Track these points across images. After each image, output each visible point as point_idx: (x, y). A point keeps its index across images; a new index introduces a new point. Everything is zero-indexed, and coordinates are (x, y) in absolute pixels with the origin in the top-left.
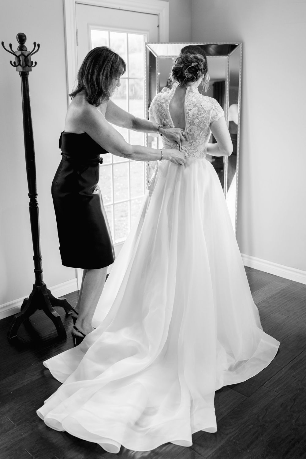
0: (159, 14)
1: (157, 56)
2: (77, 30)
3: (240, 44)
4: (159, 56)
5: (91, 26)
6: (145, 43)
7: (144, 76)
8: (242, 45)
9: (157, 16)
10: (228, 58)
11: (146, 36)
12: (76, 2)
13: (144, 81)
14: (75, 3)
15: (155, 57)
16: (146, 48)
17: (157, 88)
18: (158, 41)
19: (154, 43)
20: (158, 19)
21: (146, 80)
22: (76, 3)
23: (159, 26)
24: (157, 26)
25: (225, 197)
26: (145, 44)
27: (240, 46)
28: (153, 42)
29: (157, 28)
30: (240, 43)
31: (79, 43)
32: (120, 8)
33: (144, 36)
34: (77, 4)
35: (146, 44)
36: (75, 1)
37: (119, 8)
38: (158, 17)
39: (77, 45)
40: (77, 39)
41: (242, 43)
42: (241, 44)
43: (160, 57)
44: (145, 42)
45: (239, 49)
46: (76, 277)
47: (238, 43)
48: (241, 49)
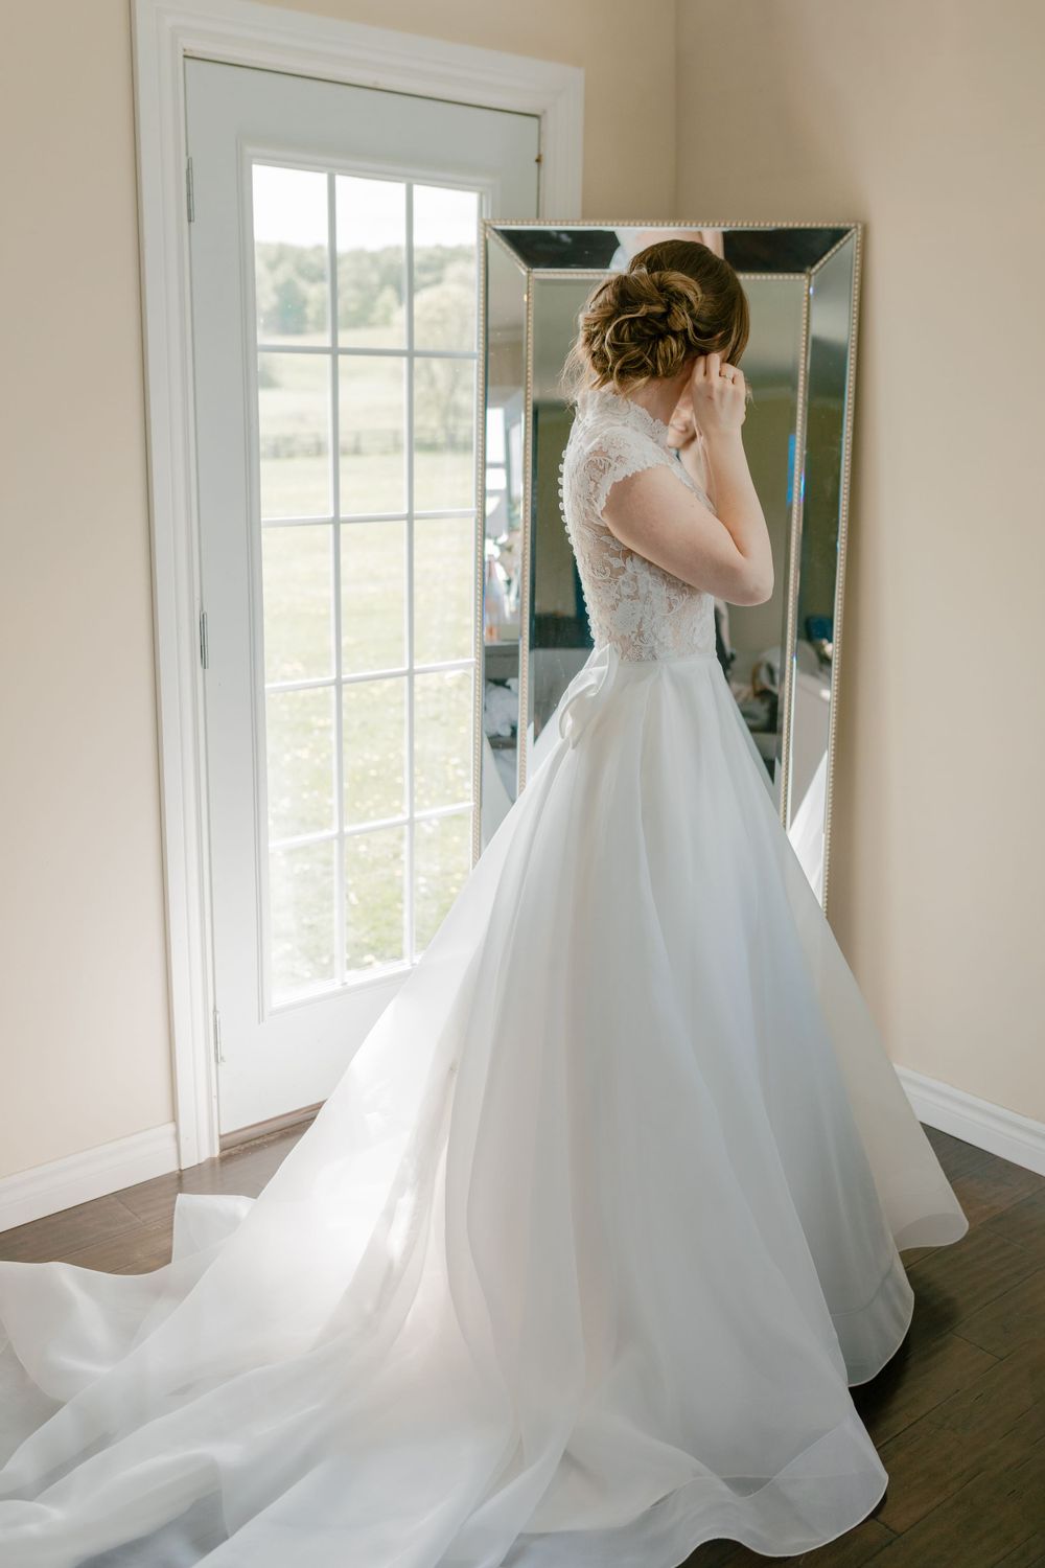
0: (545, 112)
1: (529, 272)
2: (190, 161)
3: (853, 230)
5: (249, 150)
6: (484, 222)
7: (479, 348)
8: (860, 233)
9: (535, 120)
10: (806, 282)
11: (488, 196)
12: (188, 53)
14: (181, 58)
16: (486, 240)
18: (538, 216)
20: (541, 134)
22: (186, 57)
23: (543, 158)
24: (536, 157)
26: (481, 225)
27: (855, 236)
29: (535, 165)
30: (856, 223)
31: (197, 213)
33: (481, 194)
34: (189, 62)
35: (486, 226)
36: (184, 50)
37: (371, 85)
38: (539, 124)
39: (190, 221)
40: (189, 195)
41: (861, 225)
42: (856, 227)
43: (540, 276)
45: (847, 247)
46: (175, 1119)
47: (847, 225)
48: (856, 247)
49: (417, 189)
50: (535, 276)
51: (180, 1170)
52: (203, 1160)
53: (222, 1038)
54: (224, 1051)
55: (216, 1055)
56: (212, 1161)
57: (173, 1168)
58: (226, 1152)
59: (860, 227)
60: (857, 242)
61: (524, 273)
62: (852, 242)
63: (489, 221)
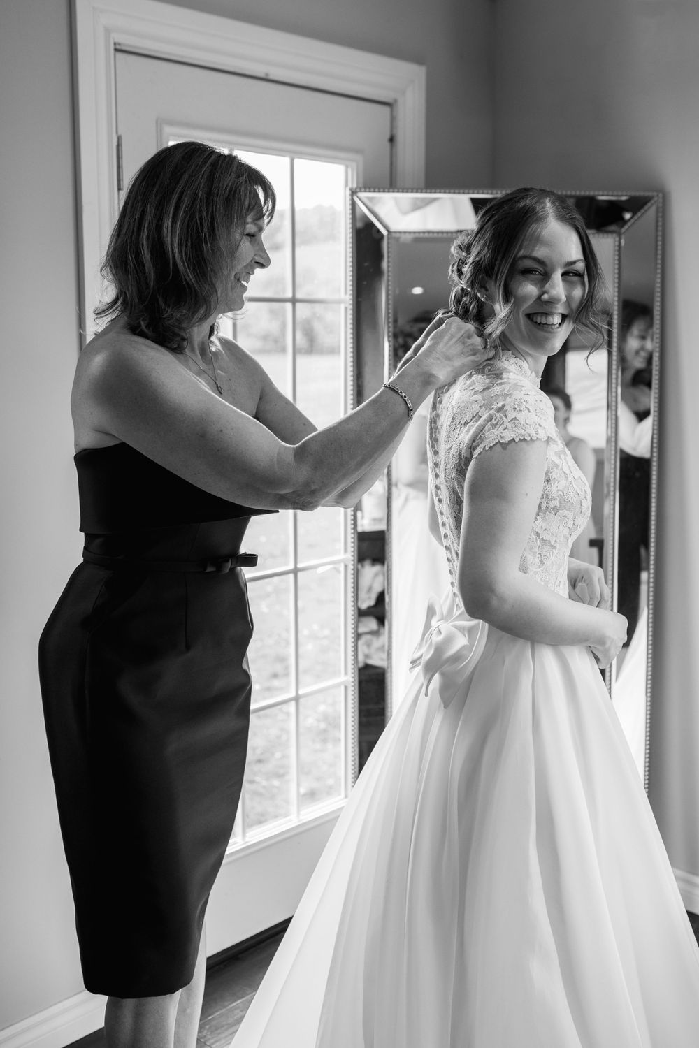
0: (396, 101)
1: (388, 231)
2: (119, 138)
3: (656, 199)
4: (395, 232)
5: (168, 129)
6: (351, 189)
7: (346, 293)
8: (662, 200)
9: (386, 109)
10: (617, 239)
11: (352, 171)
12: (118, 47)
13: (346, 309)
14: (112, 51)
15: (382, 236)
16: (354, 204)
17: (389, 332)
19: (379, 189)
20: (393, 119)
21: (351, 307)
22: (116, 50)
23: (394, 139)
24: (388, 136)
25: (610, 693)
26: (348, 192)
27: (656, 203)
28: (374, 188)
29: (387, 144)
30: (655, 194)
32: (267, 75)
33: (347, 167)
34: (119, 55)
35: (353, 193)
36: (115, 44)
37: (262, 75)
38: (392, 111)
39: (120, 189)
40: (119, 167)
41: (661, 195)
42: (658, 195)
43: (398, 235)
44: (350, 185)
45: (650, 212)
47: (647, 194)
48: (657, 212)
49: (296, 161)
50: (394, 235)
60: (658, 208)
61: (384, 232)
62: (654, 208)
63: (356, 189)
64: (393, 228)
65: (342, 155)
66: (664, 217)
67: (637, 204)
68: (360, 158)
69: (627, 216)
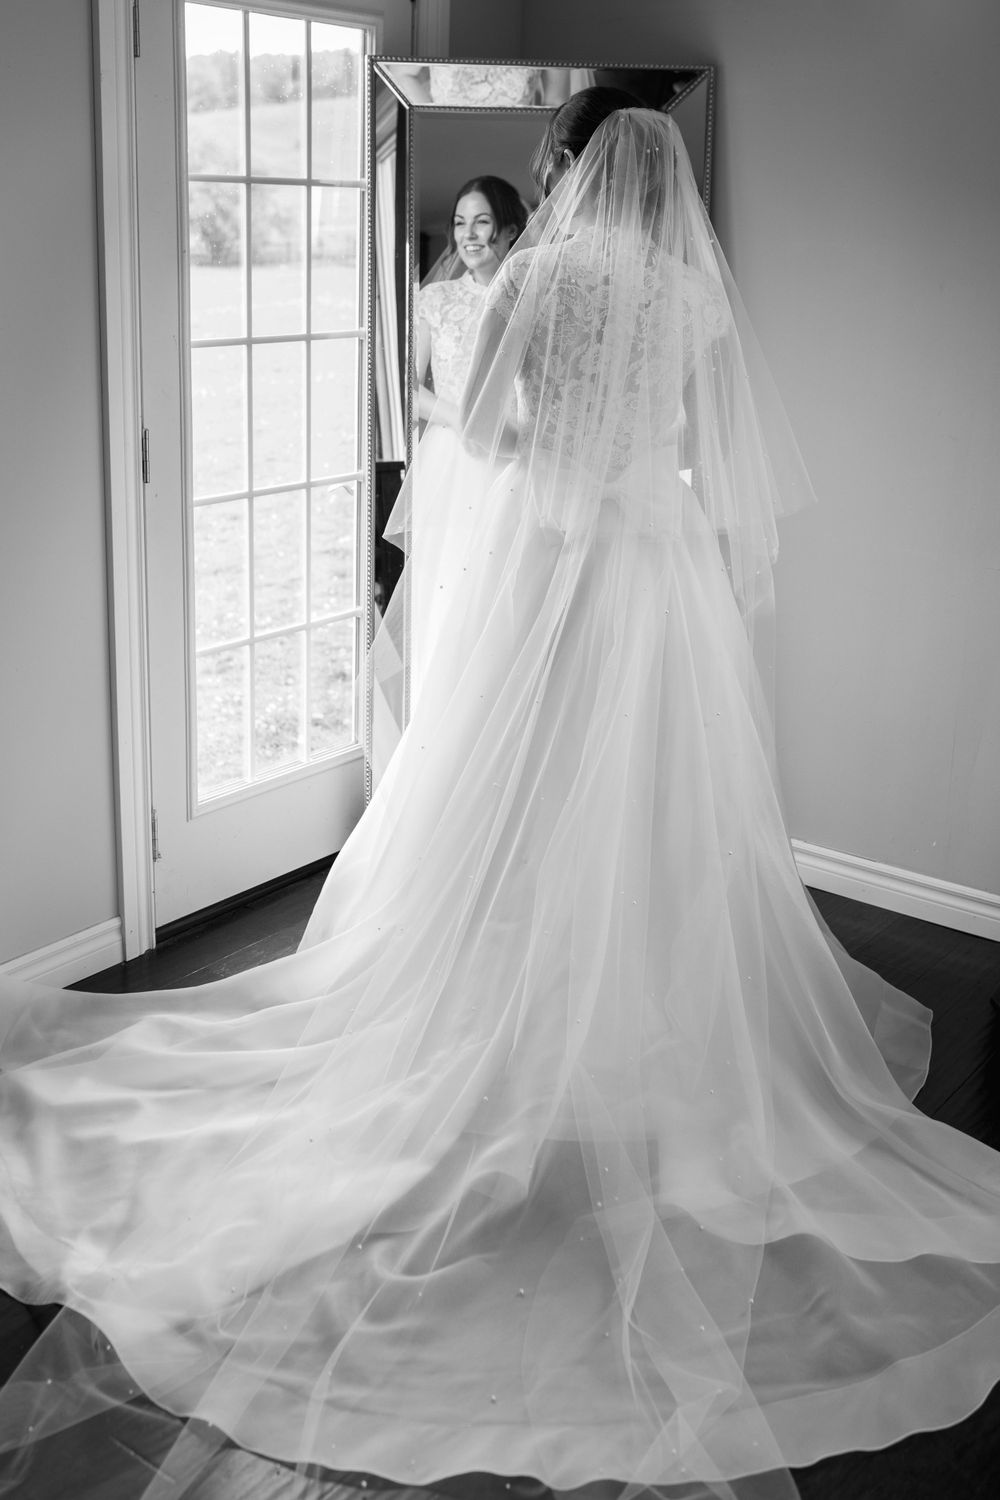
1: (410, 105)
3: (707, 72)
4: (418, 107)
6: (370, 57)
8: (713, 75)
11: (371, 36)
13: (363, 193)
15: (403, 110)
16: (373, 75)
26: (368, 60)
27: (708, 78)
29: (409, 5)
30: (708, 67)
33: (365, 31)
35: (373, 61)
39: (136, 56)
40: (135, 31)
42: (709, 70)
43: (419, 111)
44: (369, 52)
45: (701, 89)
46: (119, 912)
47: (702, 67)
48: (709, 88)
49: (313, 24)
50: (416, 110)
51: (125, 962)
52: (143, 953)
53: (159, 836)
54: (160, 848)
55: (154, 851)
56: (149, 952)
57: (118, 960)
58: (161, 944)
59: (712, 69)
60: (709, 83)
61: (407, 108)
62: (705, 83)
63: (376, 56)
64: (414, 103)
65: (361, 17)
66: (715, 94)
67: (688, 77)
68: (380, 21)
69: (677, 89)
